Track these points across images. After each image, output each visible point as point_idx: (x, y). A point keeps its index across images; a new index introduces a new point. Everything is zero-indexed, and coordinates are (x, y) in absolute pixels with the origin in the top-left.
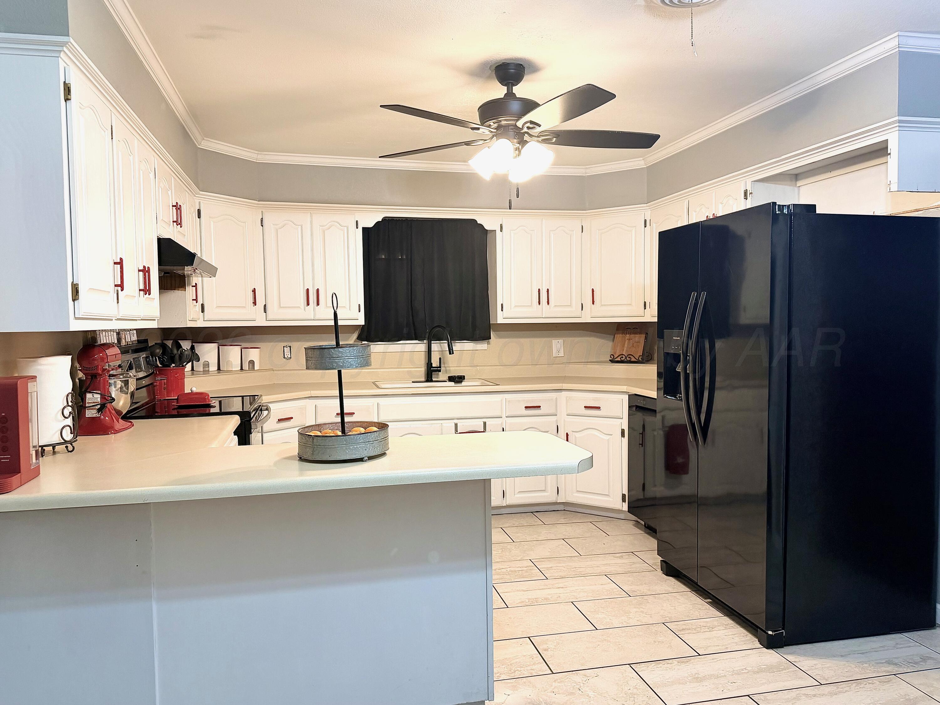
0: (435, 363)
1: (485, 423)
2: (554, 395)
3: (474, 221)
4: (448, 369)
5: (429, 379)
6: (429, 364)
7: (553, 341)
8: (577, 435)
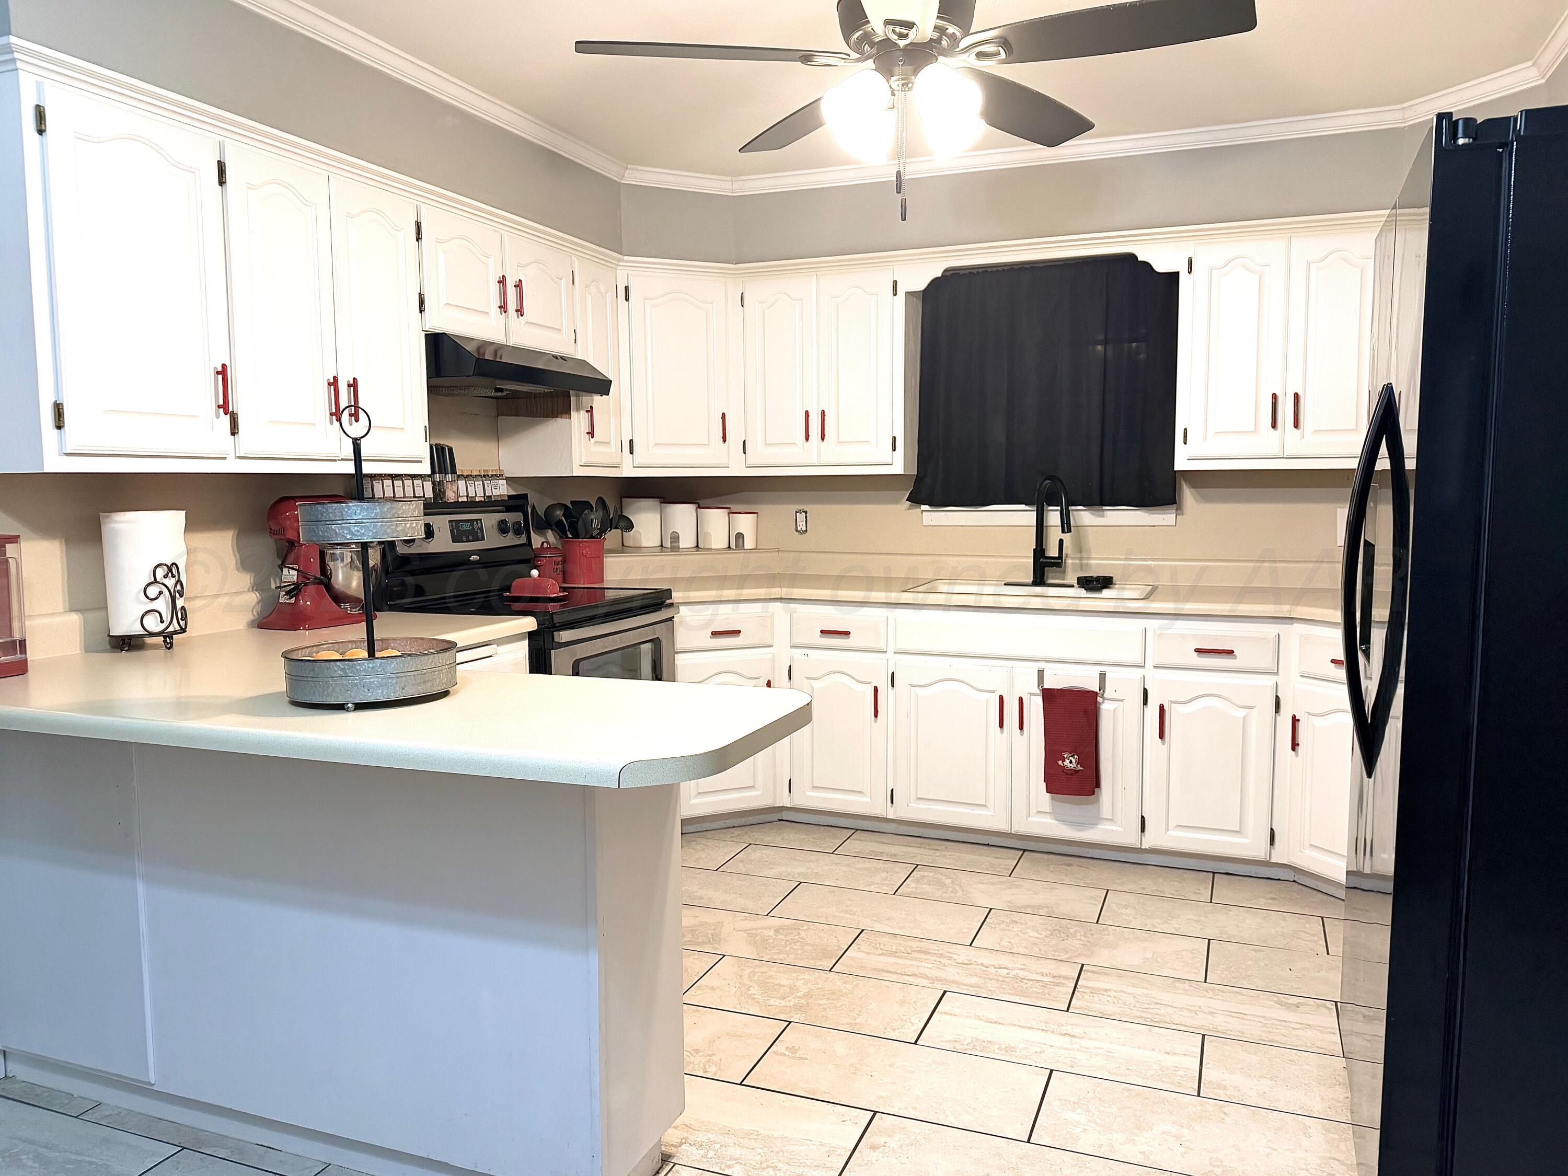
0: (1053, 552)
1: (1103, 676)
2: (1271, 630)
3: (1132, 257)
4: (1084, 562)
5: (1039, 580)
6: (1039, 551)
7: (1338, 509)
8: (1318, 722)
